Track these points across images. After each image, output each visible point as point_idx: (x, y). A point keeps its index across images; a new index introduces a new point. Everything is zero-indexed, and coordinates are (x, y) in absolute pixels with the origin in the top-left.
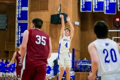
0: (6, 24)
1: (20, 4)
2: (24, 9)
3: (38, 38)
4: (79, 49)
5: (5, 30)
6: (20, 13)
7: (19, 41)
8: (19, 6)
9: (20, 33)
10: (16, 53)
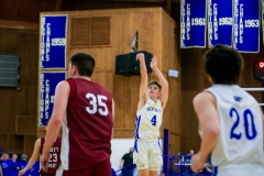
0: (18, 77)
1: (49, 33)
2: (57, 42)
3: (91, 99)
4: (178, 131)
5: (14, 88)
6: (48, 51)
7: (47, 114)
8: (46, 37)
9: (47, 97)
10: (39, 140)
